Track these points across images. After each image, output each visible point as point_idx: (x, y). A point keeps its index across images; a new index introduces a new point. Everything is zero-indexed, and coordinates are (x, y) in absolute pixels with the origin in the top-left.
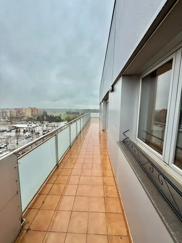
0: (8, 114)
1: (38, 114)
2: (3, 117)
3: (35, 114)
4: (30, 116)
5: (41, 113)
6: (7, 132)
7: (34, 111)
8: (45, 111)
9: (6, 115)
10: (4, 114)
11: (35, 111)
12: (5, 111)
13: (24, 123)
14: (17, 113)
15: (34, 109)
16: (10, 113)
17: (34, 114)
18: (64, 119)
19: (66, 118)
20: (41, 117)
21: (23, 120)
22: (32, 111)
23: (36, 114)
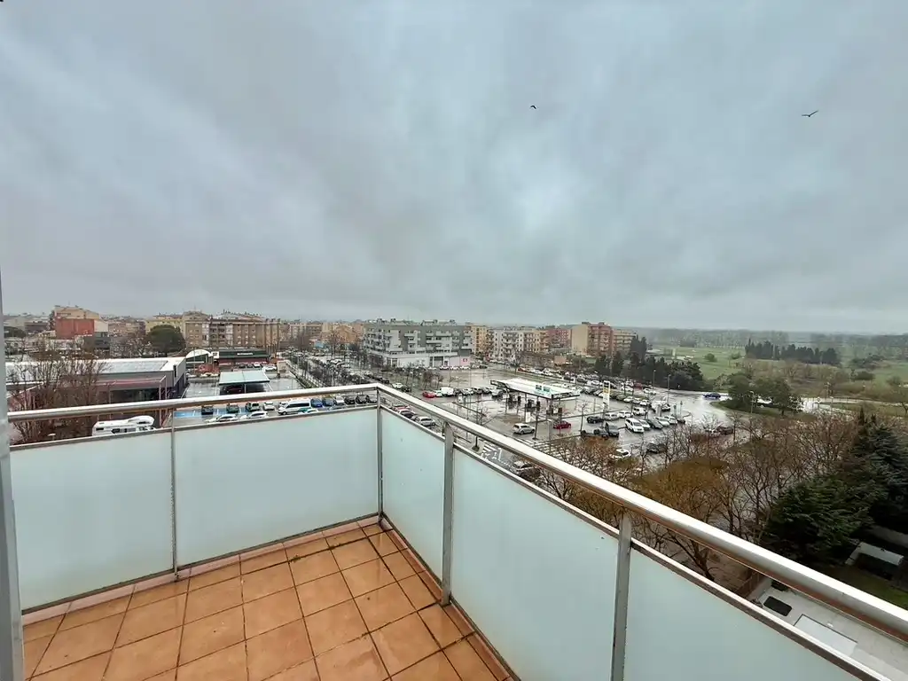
0: (520, 341)
1: (609, 347)
2: (507, 350)
3: (599, 346)
4: (583, 354)
5: (624, 344)
6: (493, 397)
7: (596, 336)
8: (640, 340)
9: (514, 346)
10: (510, 342)
11: (602, 336)
12: (514, 335)
13: (550, 374)
14: (542, 340)
15: (600, 327)
16: (525, 340)
17: (596, 348)
18: (720, 382)
19: (730, 377)
20: (611, 362)
21: (552, 365)
22: (593, 337)
23: (602, 349)
